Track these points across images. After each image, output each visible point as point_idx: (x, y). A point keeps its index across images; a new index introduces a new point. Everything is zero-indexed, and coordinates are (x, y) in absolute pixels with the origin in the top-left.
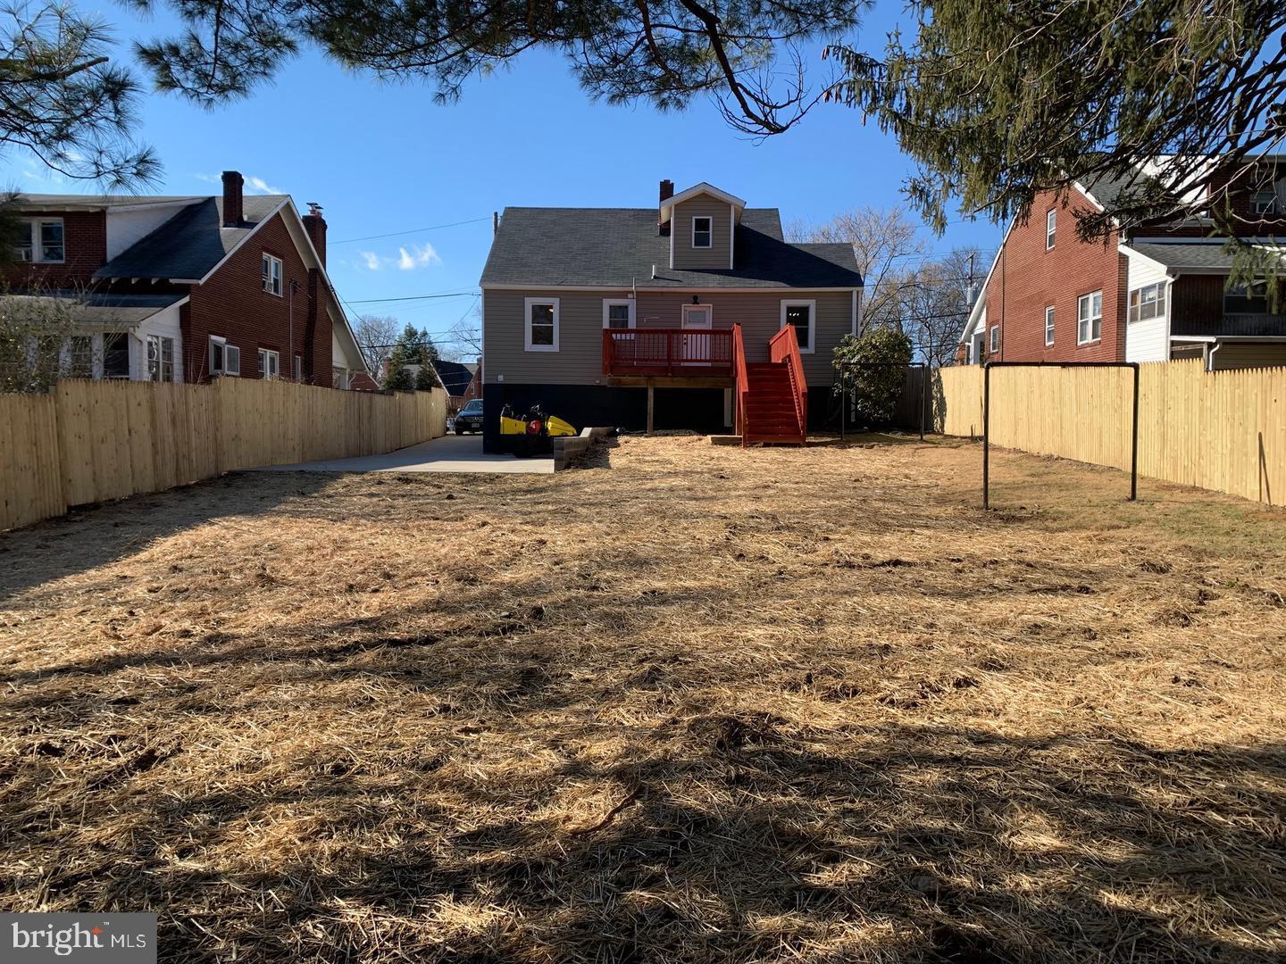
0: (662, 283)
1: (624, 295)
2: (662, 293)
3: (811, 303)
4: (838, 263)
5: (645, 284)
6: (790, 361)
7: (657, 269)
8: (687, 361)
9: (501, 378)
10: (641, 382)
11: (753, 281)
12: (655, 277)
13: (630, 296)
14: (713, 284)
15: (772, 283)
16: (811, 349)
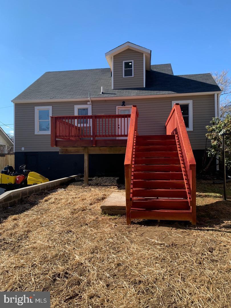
0: (105, 95)
1: (85, 103)
2: (106, 101)
3: (190, 102)
4: (204, 81)
5: (97, 96)
6: (177, 133)
7: (104, 89)
8: (119, 136)
9: (23, 149)
10: (80, 150)
11: (156, 92)
12: (103, 93)
13: (88, 103)
14: (133, 95)
15: (167, 92)
16: (191, 128)
